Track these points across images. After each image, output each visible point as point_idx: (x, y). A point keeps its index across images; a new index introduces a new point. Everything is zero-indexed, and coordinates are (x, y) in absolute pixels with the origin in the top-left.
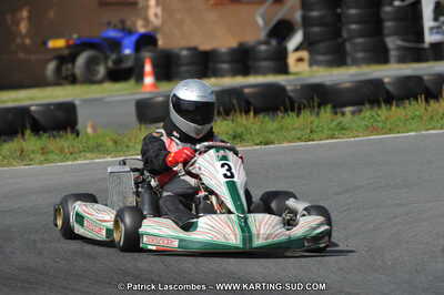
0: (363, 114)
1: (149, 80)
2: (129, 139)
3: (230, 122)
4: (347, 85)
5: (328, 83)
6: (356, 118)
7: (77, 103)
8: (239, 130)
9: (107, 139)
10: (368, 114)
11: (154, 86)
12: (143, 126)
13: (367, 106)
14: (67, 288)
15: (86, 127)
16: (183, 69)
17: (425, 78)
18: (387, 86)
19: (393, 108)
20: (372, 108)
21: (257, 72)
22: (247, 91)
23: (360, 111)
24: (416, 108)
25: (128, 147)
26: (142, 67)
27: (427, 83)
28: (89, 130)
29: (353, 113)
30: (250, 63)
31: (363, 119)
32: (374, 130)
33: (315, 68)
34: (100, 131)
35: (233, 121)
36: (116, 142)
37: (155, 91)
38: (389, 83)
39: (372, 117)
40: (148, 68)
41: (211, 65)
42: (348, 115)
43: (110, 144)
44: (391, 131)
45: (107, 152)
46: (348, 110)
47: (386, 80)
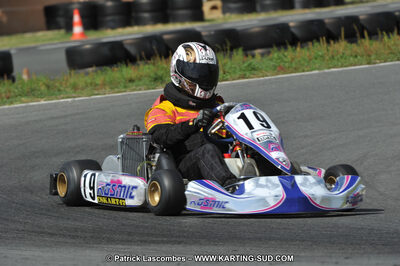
0: (271, 56)
1: (78, 29)
2: (61, 84)
3: (151, 67)
4: (257, 29)
5: (239, 28)
6: (265, 60)
7: (13, 52)
8: (160, 73)
9: (41, 83)
10: (276, 55)
11: (83, 34)
12: (73, 72)
13: (275, 48)
14: (7, 220)
15: (21, 74)
16: (109, 18)
17: (327, 21)
18: (293, 30)
19: (298, 49)
20: (279, 50)
21: (175, 20)
22: (166, 37)
23: (269, 53)
24: (319, 48)
25: (59, 90)
26: (71, 18)
27: (328, 26)
28: (25, 77)
29: (262, 55)
30: (169, 12)
31: (271, 60)
32: (282, 69)
33: (228, 15)
34: (34, 77)
35: (154, 64)
36: (48, 87)
37: (83, 39)
38: (294, 27)
39: (279, 58)
40: (76, 18)
41: (133, 14)
42: (258, 57)
43: (43, 88)
44: (296, 70)
45: (41, 96)
46: (258, 52)
47: (291, 24)
